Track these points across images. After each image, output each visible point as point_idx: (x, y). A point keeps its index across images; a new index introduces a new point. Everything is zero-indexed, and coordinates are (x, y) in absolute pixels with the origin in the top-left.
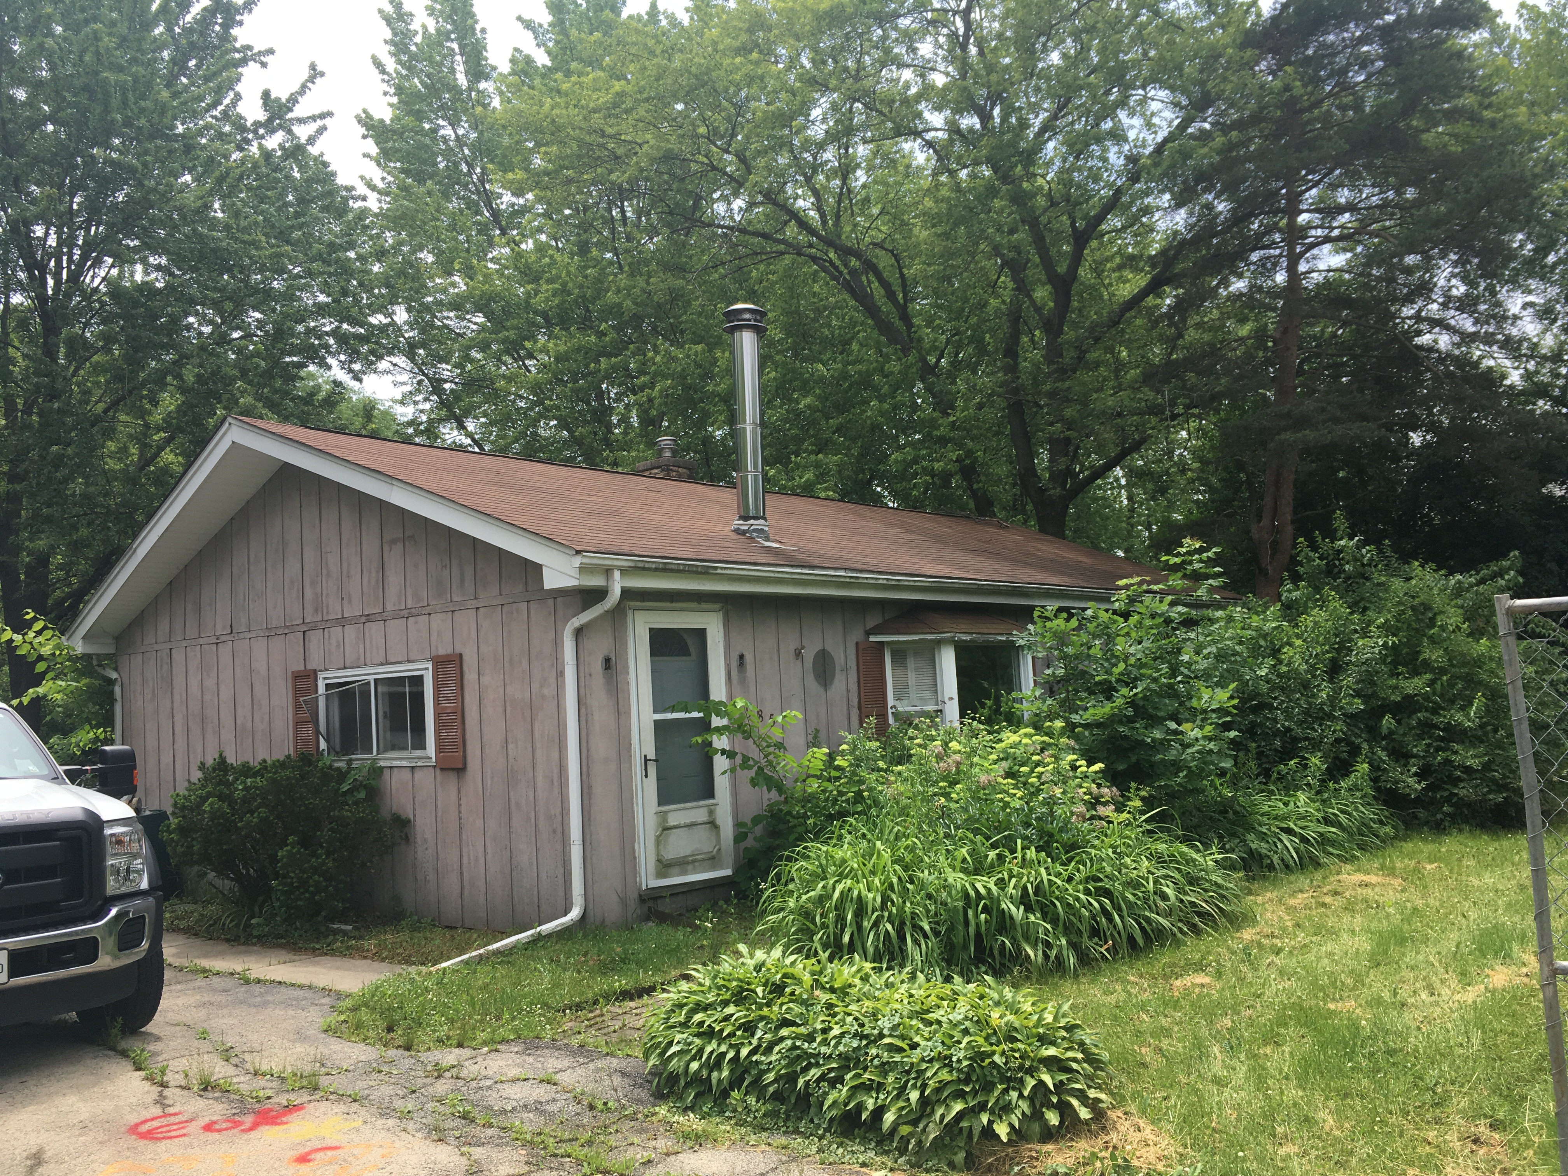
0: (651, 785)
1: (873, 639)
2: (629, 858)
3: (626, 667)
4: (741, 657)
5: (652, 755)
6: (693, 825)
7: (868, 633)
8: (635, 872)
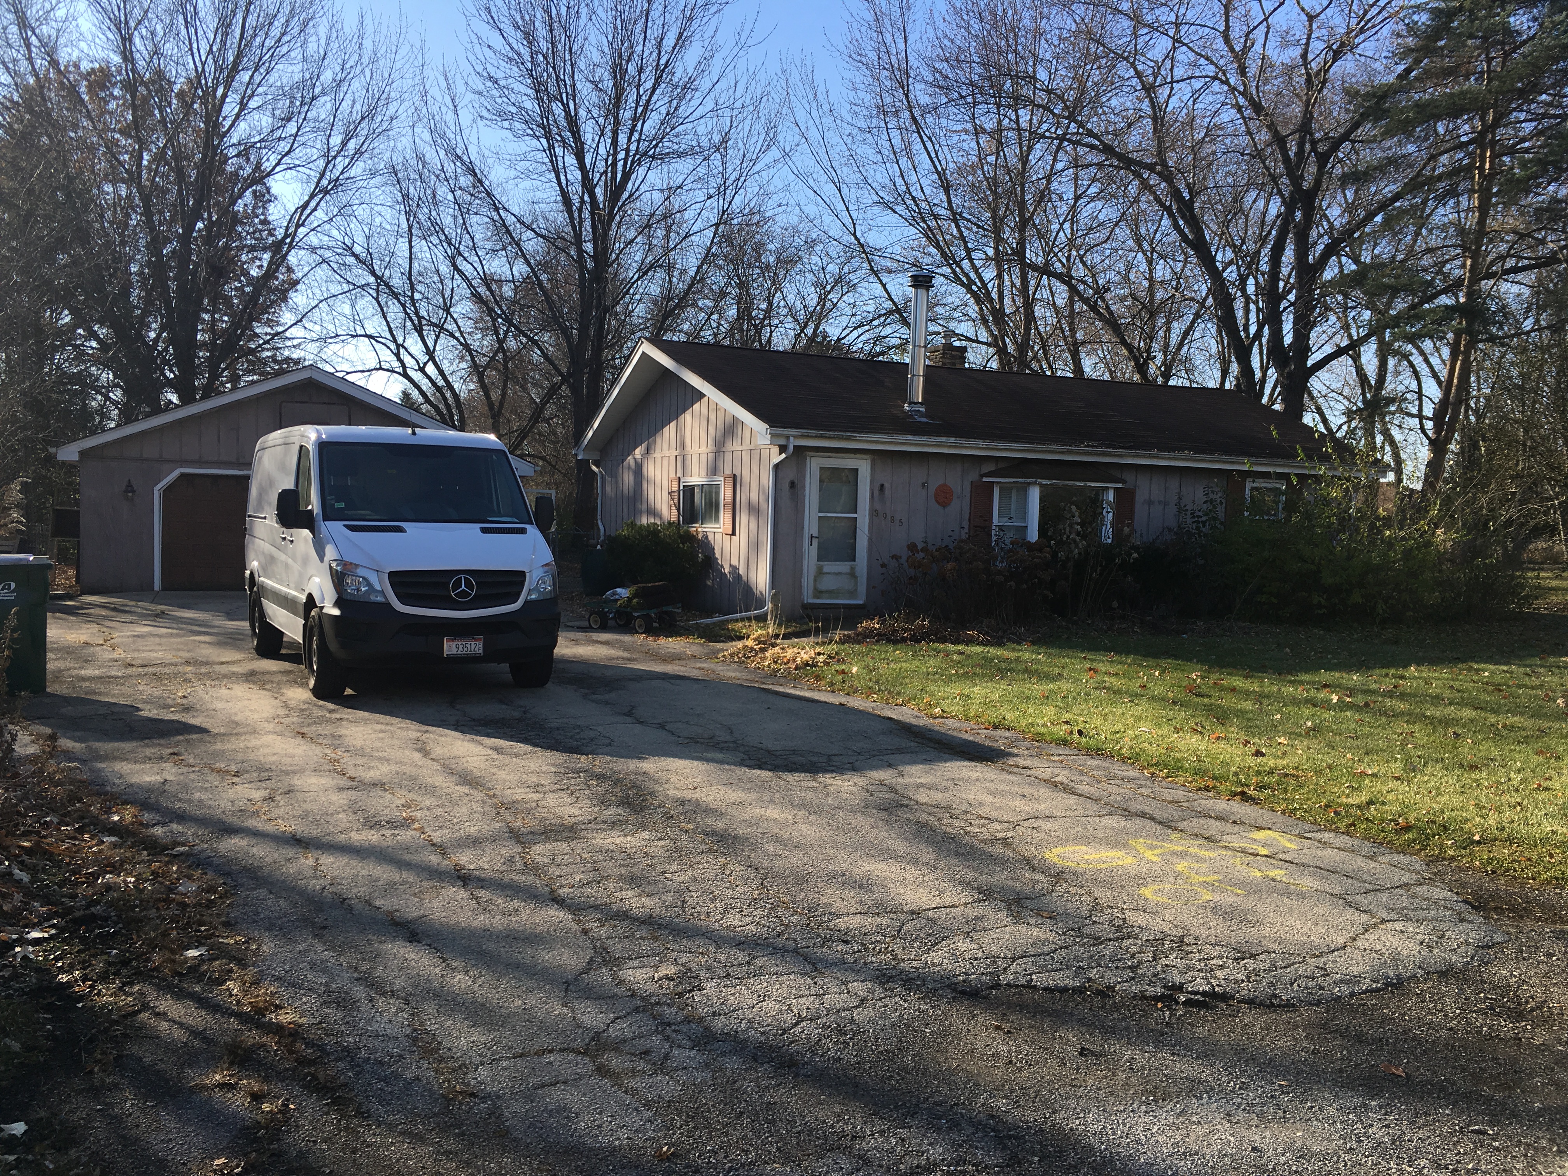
0: (814, 550)
1: (985, 479)
2: (798, 586)
3: (804, 487)
4: (882, 486)
5: (815, 534)
6: (839, 574)
7: (982, 476)
8: (801, 593)
